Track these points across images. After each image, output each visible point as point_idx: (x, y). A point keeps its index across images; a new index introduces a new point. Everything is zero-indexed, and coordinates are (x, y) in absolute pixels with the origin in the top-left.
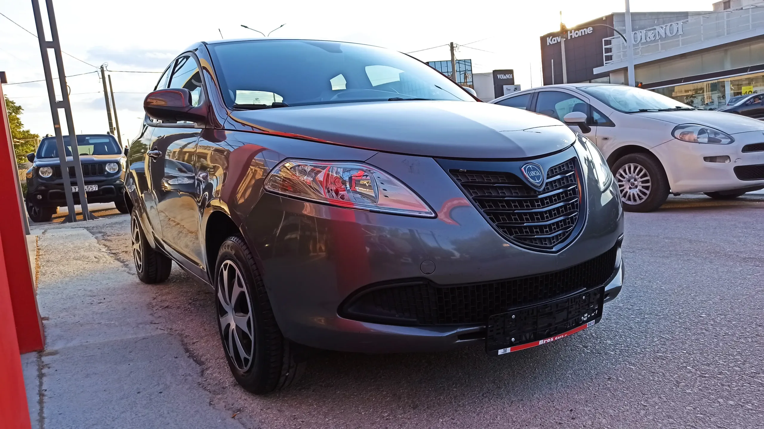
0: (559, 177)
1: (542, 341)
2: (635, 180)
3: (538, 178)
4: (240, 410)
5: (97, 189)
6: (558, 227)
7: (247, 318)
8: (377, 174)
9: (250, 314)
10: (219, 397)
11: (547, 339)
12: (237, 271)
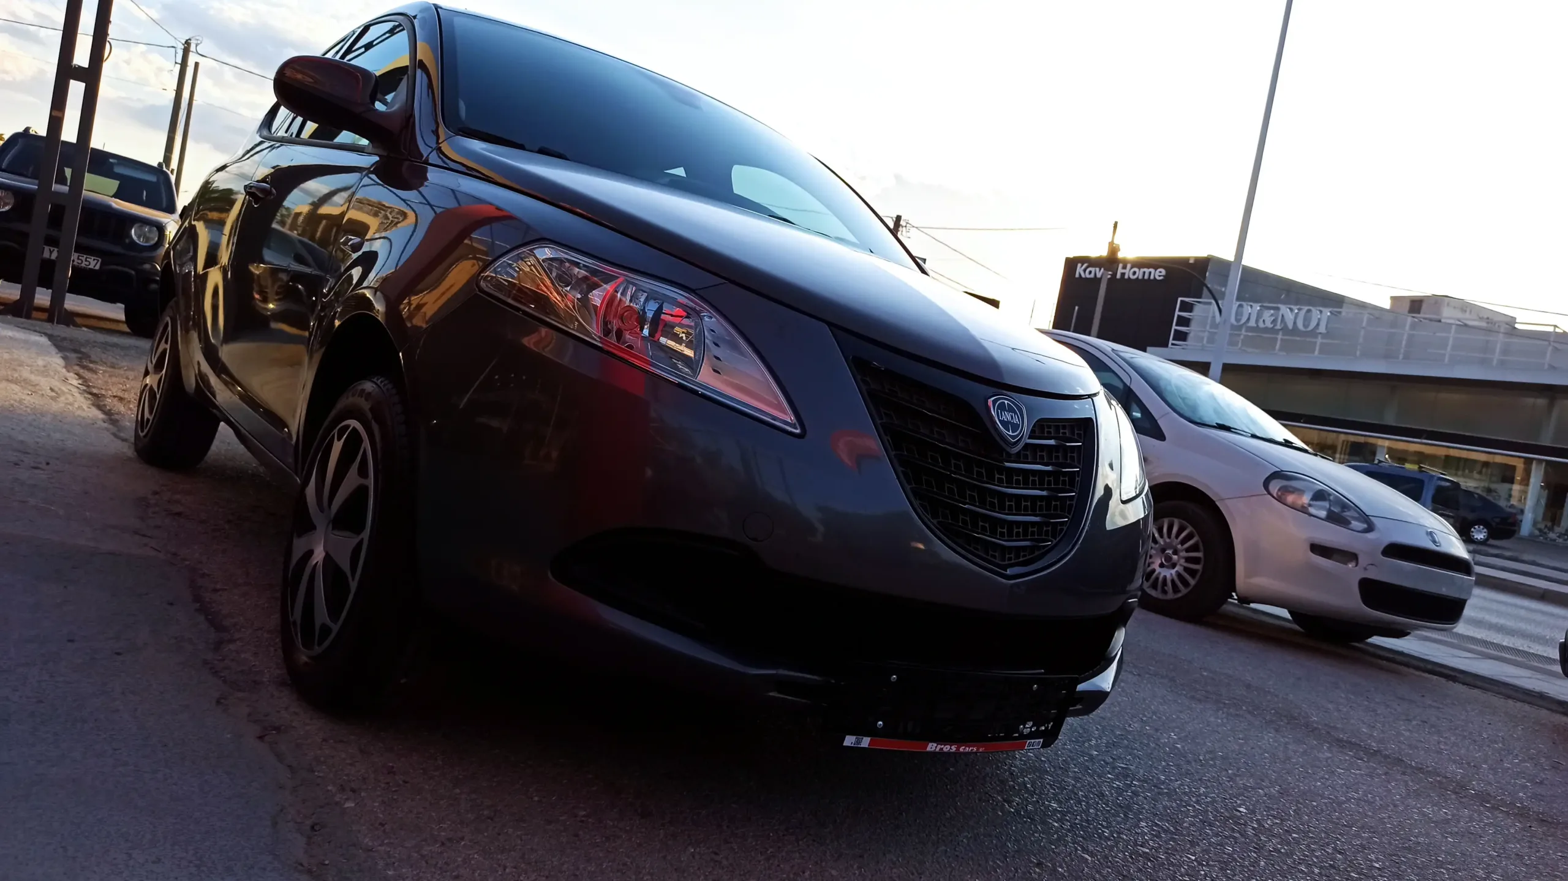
0: (1052, 442)
1: (935, 745)
2: (1175, 552)
3: (1015, 427)
4: (278, 729)
5: (97, 267)
6: (1025, 534)
7: (355, 541)
8: (711, 321)
9: (366, 534)
10: (240, 695)
11: (945, 745)
12: (366, 444)
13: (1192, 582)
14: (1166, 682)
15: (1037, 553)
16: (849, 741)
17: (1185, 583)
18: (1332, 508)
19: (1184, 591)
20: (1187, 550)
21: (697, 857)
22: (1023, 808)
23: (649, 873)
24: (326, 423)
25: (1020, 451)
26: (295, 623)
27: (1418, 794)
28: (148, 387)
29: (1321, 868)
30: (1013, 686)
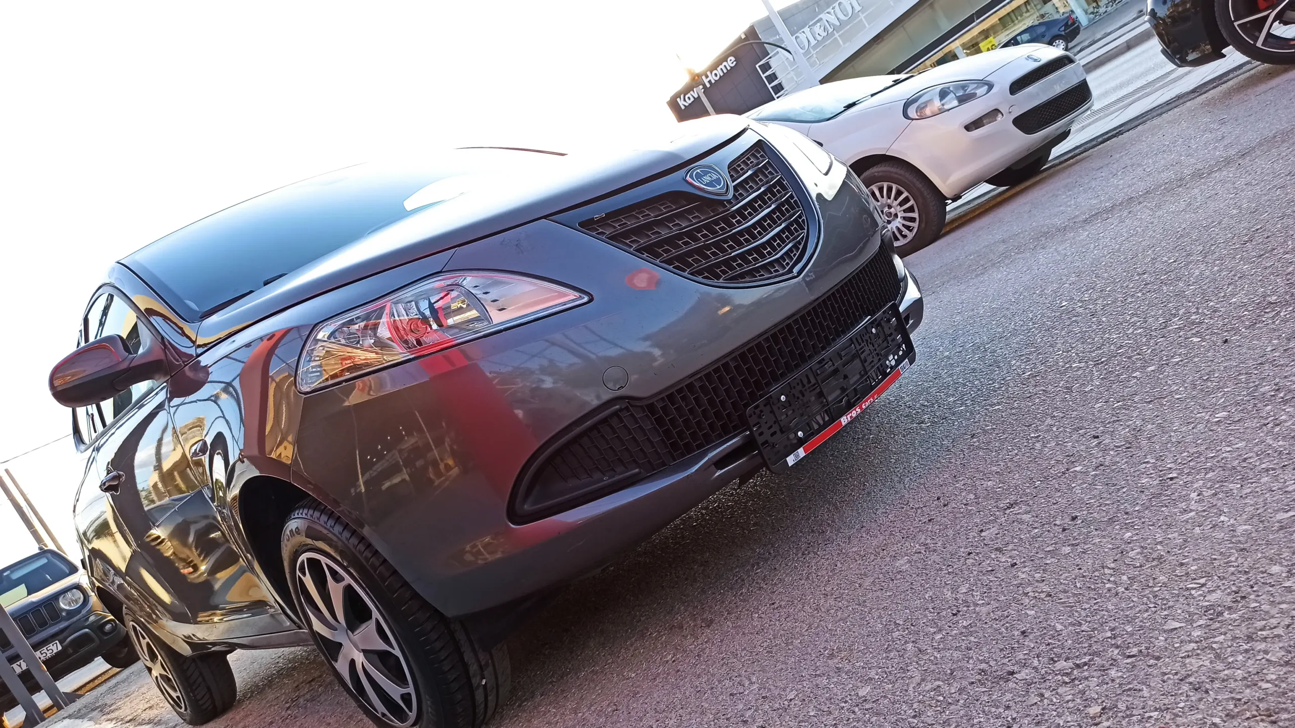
0: (750, 172)
1: (845, 417)
2: (890, 207)
5: (60, 648)
6: (783, 241)
7: (372, 625)
9: (376, 614)
11: (851, 413)
12: (324, 560)
13: (915, 215)
14: (952, 282)
15: (801, 247)
16: (791, 460)
17: (912, 220)
18: (957, 95)
19: (915, 225)
20: (896, 199)
21: (763, 616)
22: (934, 418)
23: (742, 650)
24: (288, 576)
25: (734, 195)
26: (384, 715)
27: (1159, 206)
28: (159, 678)
29: (1141, 291)
30: (860, 341)
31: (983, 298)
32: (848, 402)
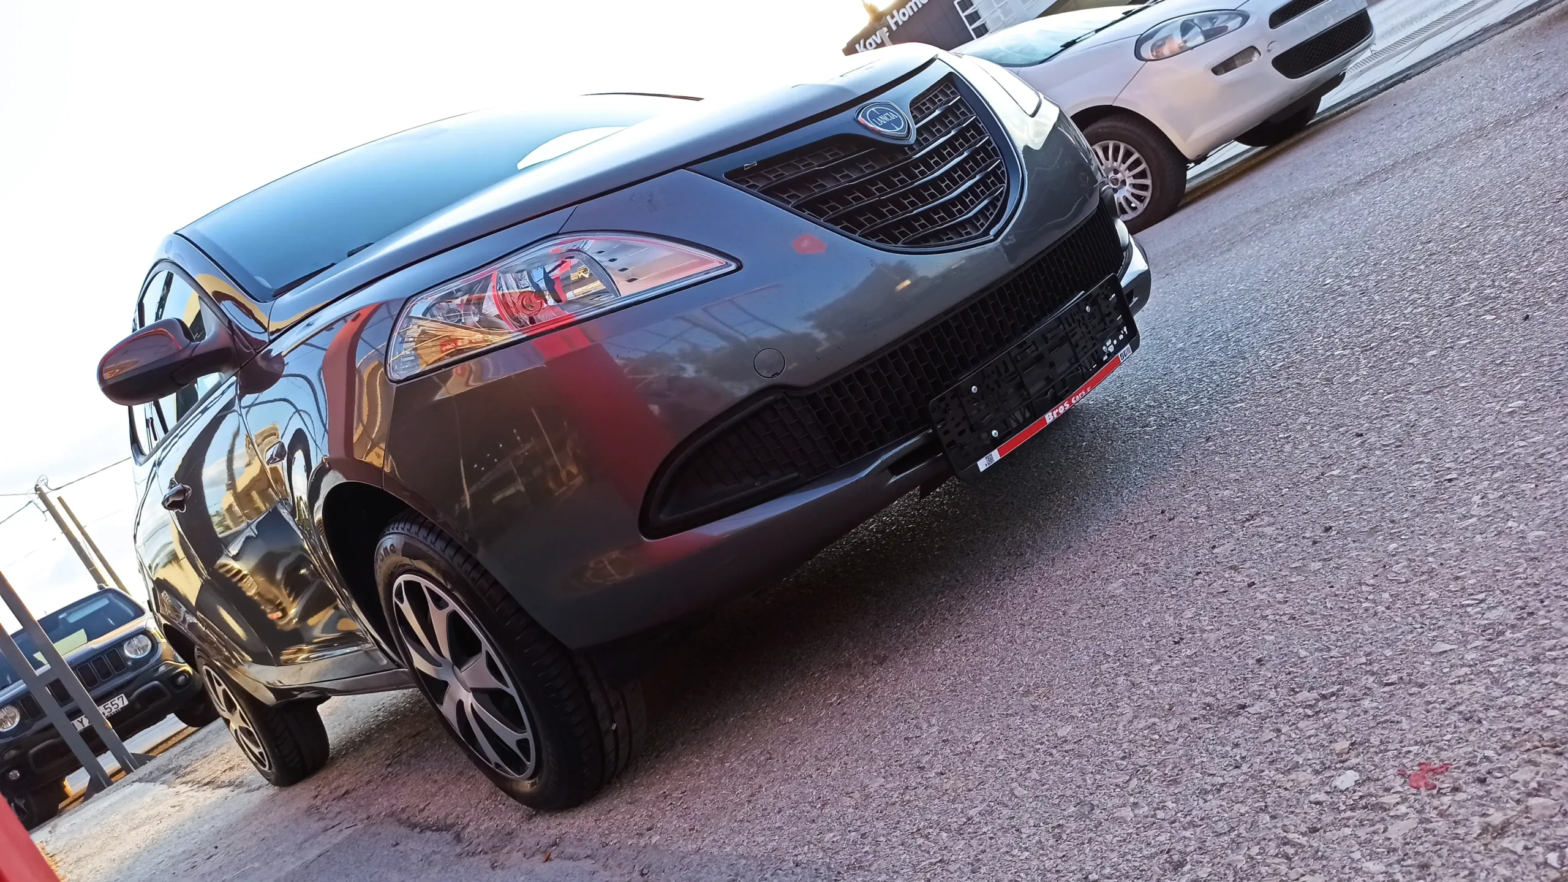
0: (937, 112)
1: (1050, 414)
4: (555, 844)
5: (126, 702)
6: (977, 197)
7: (481, 659)
8: (591, 244)
9: (486, 646)
10: (505, 850)
11: (1057, 408)
12: (424, 583)
14: (1191, 261)
15: (999, 204)
16: (983, 465)
17: (1144, 187)
18: (1204, 29)
19: (1148, 194)
20: (1124, 162)
21: (946, 650)
22: (1162, 419)
23: (921, 689)
24: (383, 604)
25: (917, 139)
26: (497, 765)
27: (1452, 162)
28: (238, 731)
29: (1424, 263)
30: (1070, 320)
31: (1228, 279)
32: (1054, 395)
